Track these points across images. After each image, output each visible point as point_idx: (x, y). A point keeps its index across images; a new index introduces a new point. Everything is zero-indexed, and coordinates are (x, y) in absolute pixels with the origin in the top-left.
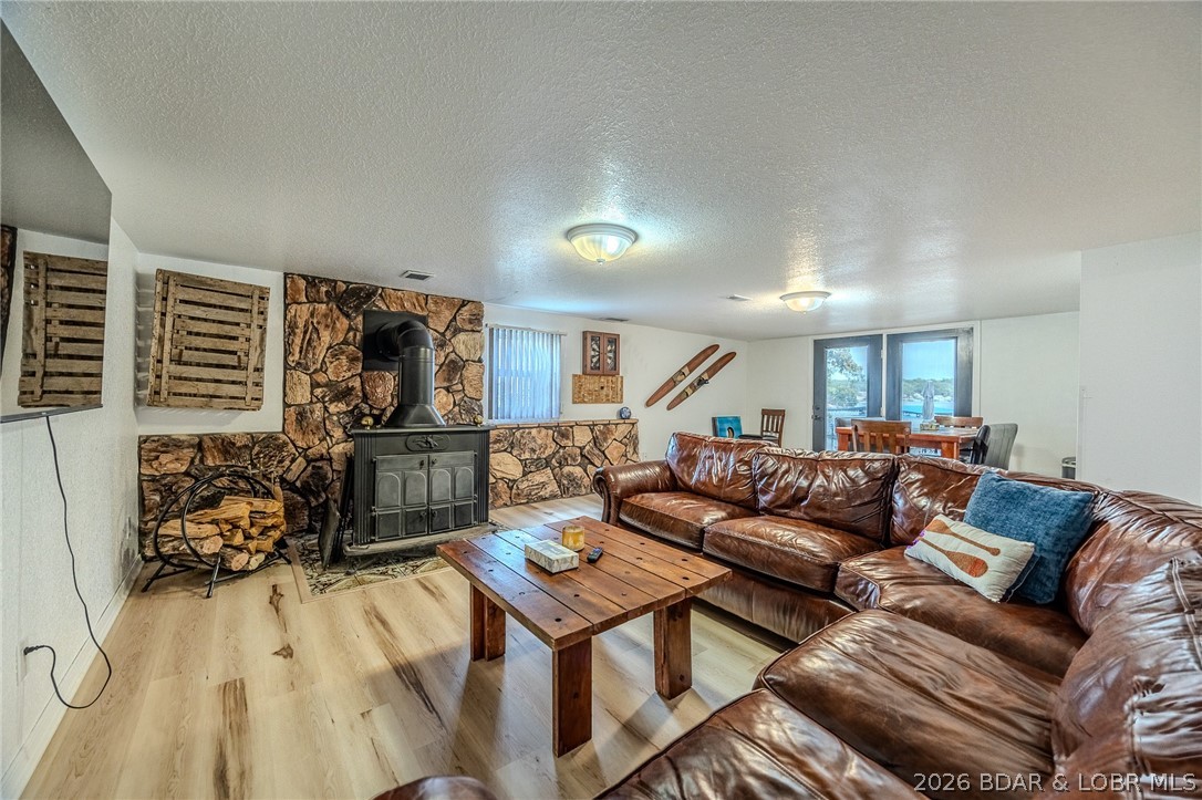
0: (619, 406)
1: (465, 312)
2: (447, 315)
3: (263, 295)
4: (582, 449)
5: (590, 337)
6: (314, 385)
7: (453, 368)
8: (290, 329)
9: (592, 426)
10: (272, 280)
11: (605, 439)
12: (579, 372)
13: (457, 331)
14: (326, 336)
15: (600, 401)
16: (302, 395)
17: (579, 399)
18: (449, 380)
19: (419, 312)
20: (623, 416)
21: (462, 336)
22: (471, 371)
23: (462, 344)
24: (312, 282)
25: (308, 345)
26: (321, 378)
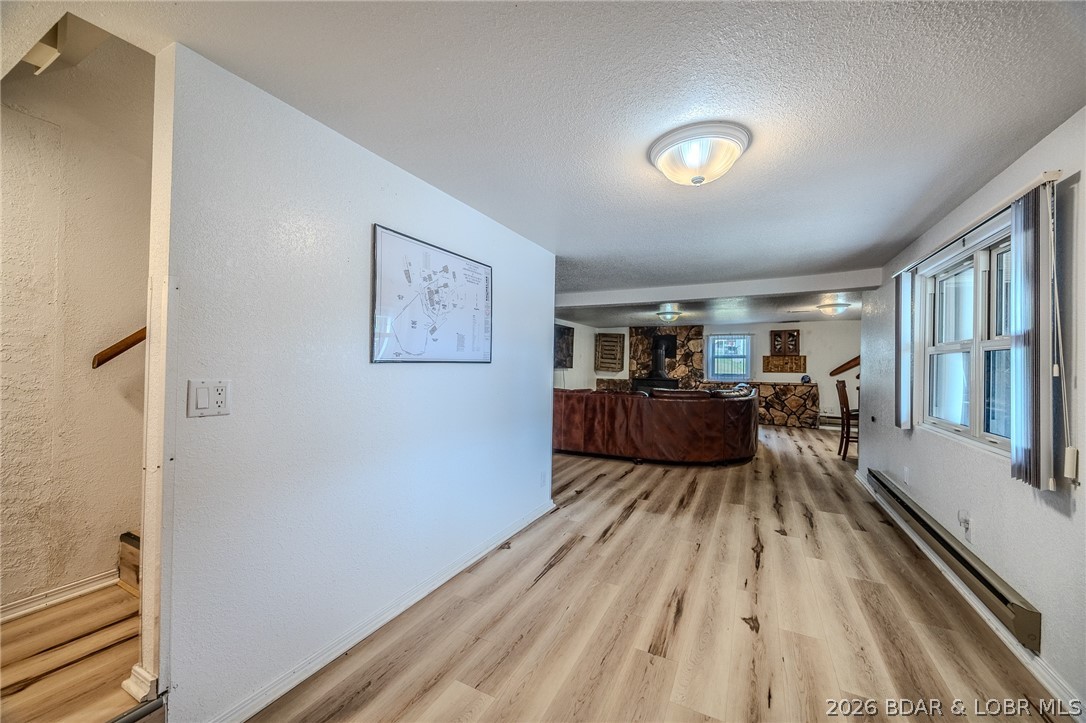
0: (804, 374)
1: (693, 331)
2: (685, 333)
3: (622, 336)
4: (766, 398)
5: (775, 335)
6: (638, 364)
7: (688, 356)
8: (631, 344)
9: (774, 386)
10: (625, 331)
11: (785, 394)
12: (768, 354)
13: (689, 340)
14: (640, 347)
15: (786, 371)
16: (634, 368)
17: (767, 369)
18: (686, 361)
19: (673, 333)
20: (806, 380)
21: (691, 342)
22: (696, 357)
23: (692, 345)
24: (637, 328)
25: (636, 351)
26: (640, 361)
